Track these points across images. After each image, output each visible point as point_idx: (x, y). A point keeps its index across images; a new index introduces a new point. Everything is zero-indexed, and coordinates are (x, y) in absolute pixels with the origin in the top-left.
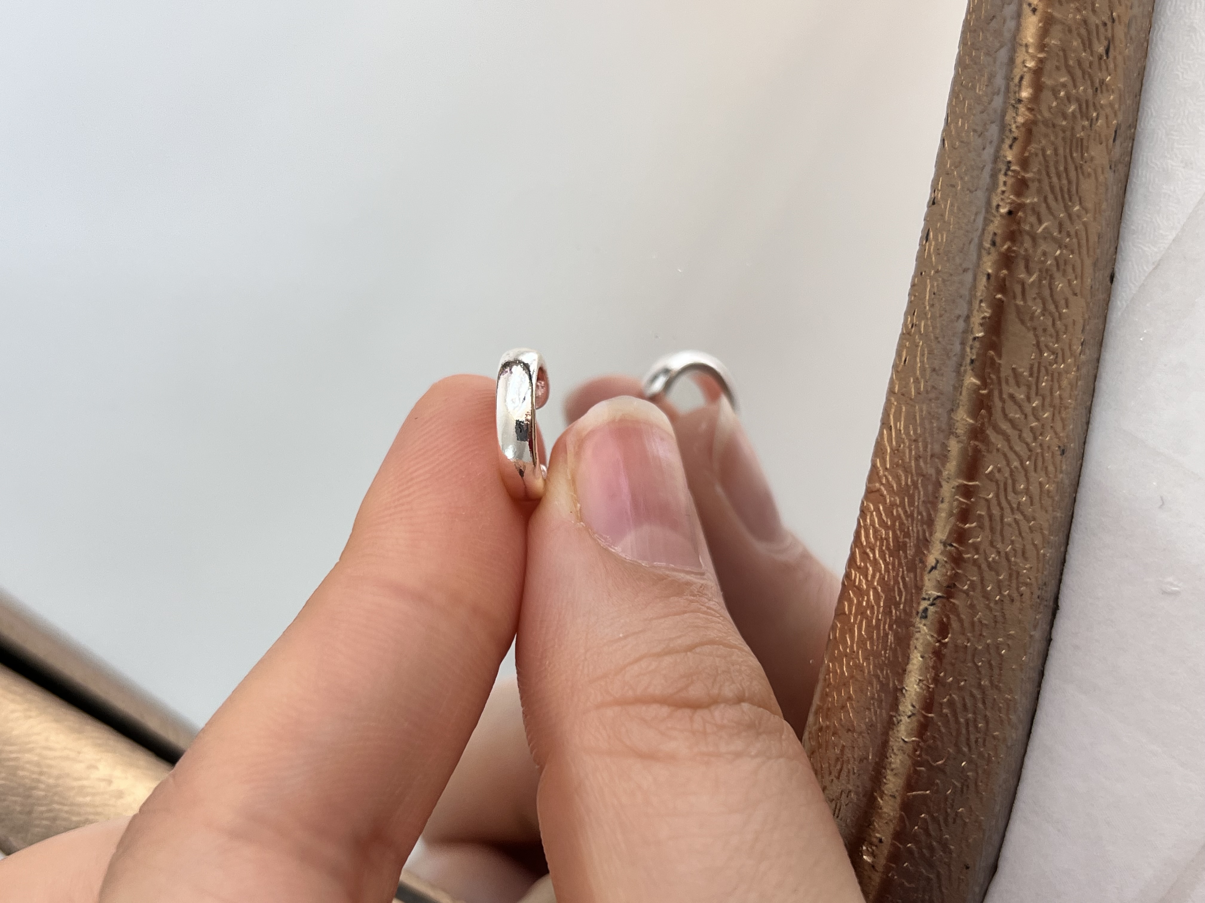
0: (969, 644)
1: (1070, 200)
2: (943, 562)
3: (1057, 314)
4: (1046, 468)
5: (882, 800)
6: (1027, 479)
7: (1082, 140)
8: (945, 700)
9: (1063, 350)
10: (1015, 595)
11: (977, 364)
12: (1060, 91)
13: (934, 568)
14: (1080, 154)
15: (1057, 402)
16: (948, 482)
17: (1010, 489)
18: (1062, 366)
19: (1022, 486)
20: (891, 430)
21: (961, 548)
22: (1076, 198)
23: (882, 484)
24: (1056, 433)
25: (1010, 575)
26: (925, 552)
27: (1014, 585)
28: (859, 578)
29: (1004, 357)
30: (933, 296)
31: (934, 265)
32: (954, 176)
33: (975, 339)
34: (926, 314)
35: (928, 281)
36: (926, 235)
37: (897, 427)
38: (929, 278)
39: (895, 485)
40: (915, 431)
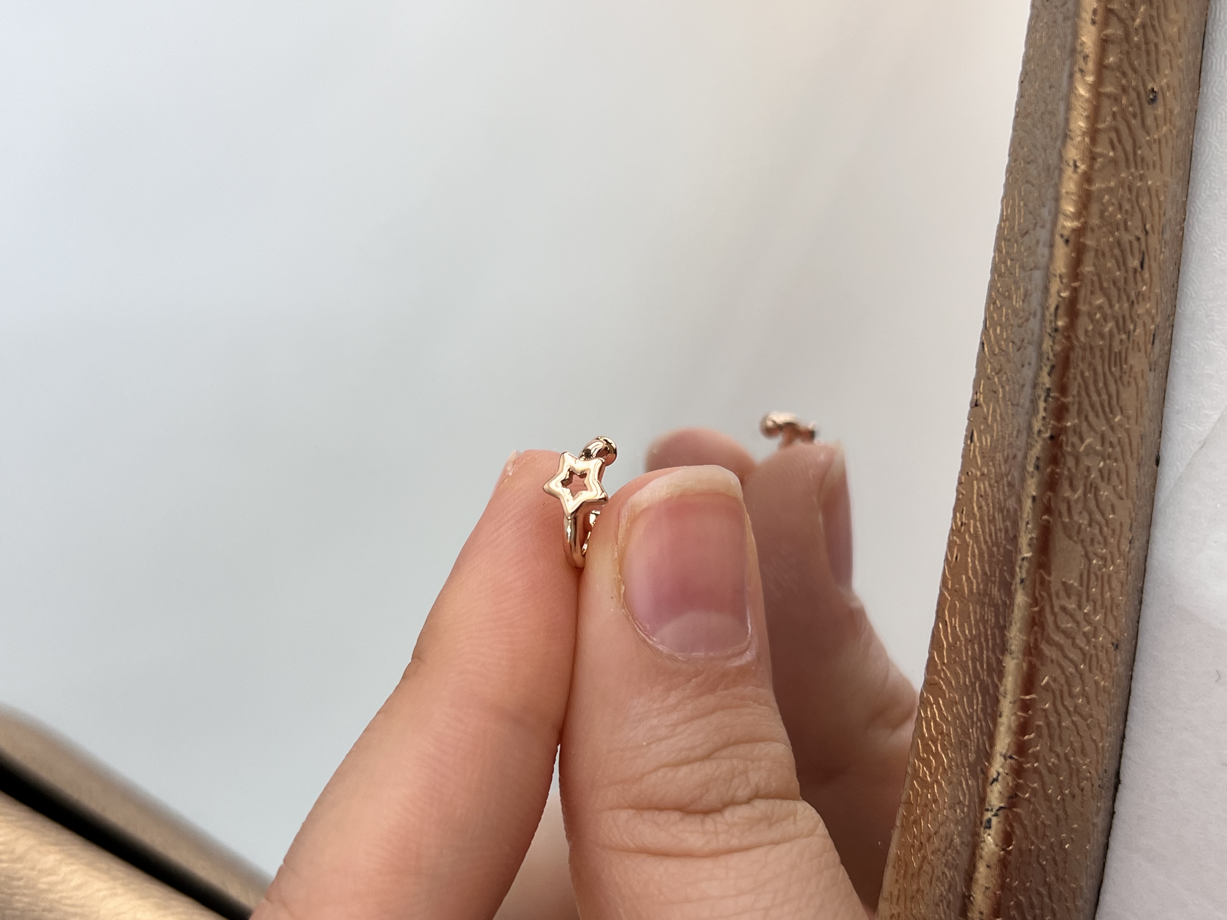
0: (1033, 847)
1: (1112, 412)
2: (1005, 775)
3: (1103, 522)
4: (1101, 666)
6: (1083, 681)
7: (1120, 353)
8: (1012, 903)
9: (1111, 553)
10: (1077, 791)
11: (1027, 582)
12: (1096, 315)
14: (1118, 367)
15: (1108, 603)
16: (1006, 697)
17: (1066, 694)
18: (1111, 568)
19: (1078, 689)
20: (946, 624)
21: (1021, 760)
22: (1117, 410)
23: (941, 678)
24: (1109, 632)
25: (1071, 775)
26: (987, 764)
27: (1075, 782)
28: (923, 769)
29: (1054, 573)
30: (981, 499)
31: (980, 466)
32: (995, 382)
33: (1023, 559)
34: (974, 514)
35: (975, 482)
36: (970, 435)
37: (952, 622)
38: (975, 479)
39: (953, 682)
40: (970, 631)
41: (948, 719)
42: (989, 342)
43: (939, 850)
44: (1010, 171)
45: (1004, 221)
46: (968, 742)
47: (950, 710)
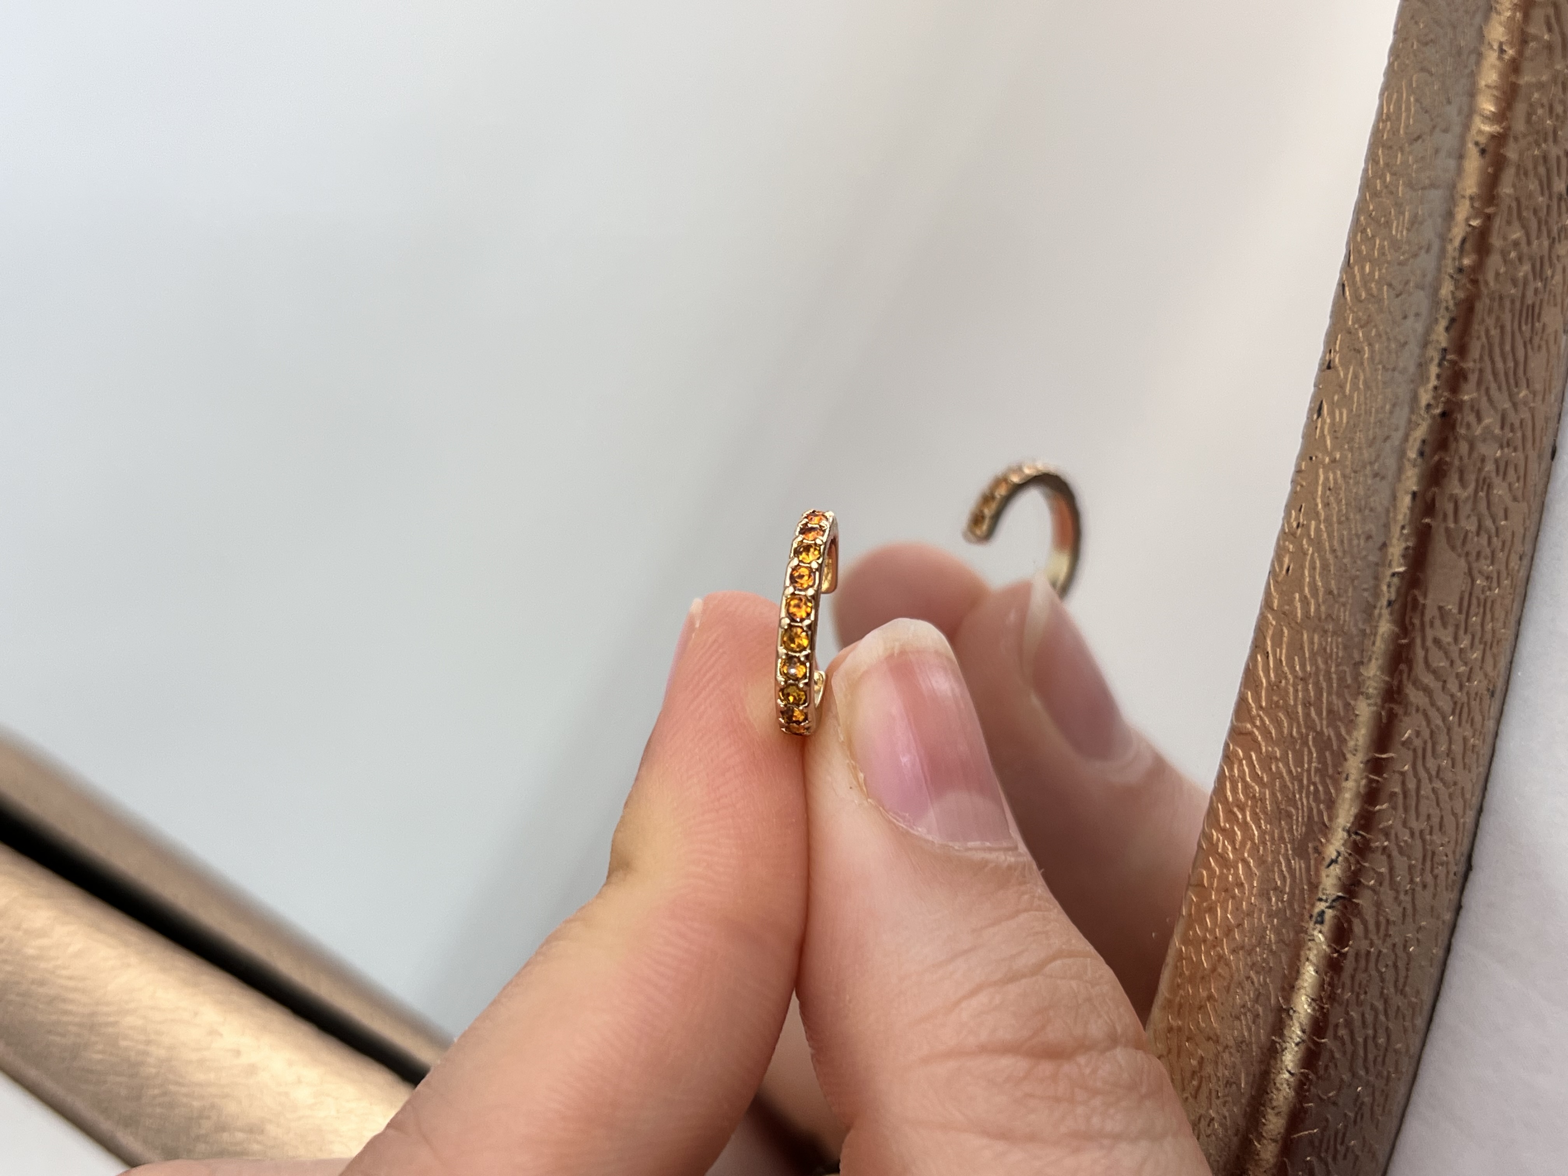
0: (1372, 950)
1: (1516, 385)
2: (1346, 855)
3: (1493, 530)
4: (1472, 720)
5: (1260, 1144)
6: (1450, 737)
7: (1533, 306)
8: (1341, 1020)
9: (1498, 572)
10: (1429, 880)
11: (1396, 605)
12: (1510, 253)
13: (1334, 861)
14: (1530, 325)
15: (1488, 637)
16: (1354, 755)
17: (1429, 754)
18: (1497, 591)
19: (1443, 748)
20: (1268, 657)
21: (1368, 836)
22: (1523, 382)
23: (1256, 726)
25: (1425, 858)
26: (1323, 840)
27: (1428, 868)
28: (1224, 843)
29: (1430, 596)
30: (1328, 492)
31: (1329, 450)
32: (1359, 338)
33: (1393, 575)
34: (1317, 514)
35: (1321, 471)
36: (1317, 408)
37: (1276, 655)
38: (1322, 466)
39: (1273, 732)
40: (1303, 666)
41: (1262, 779)
42: (1354, 283)
43: (1242, 948)
44: (1395, 52)
45: (1383, 121)
46: (1293, 811)
47: (1267, 769)
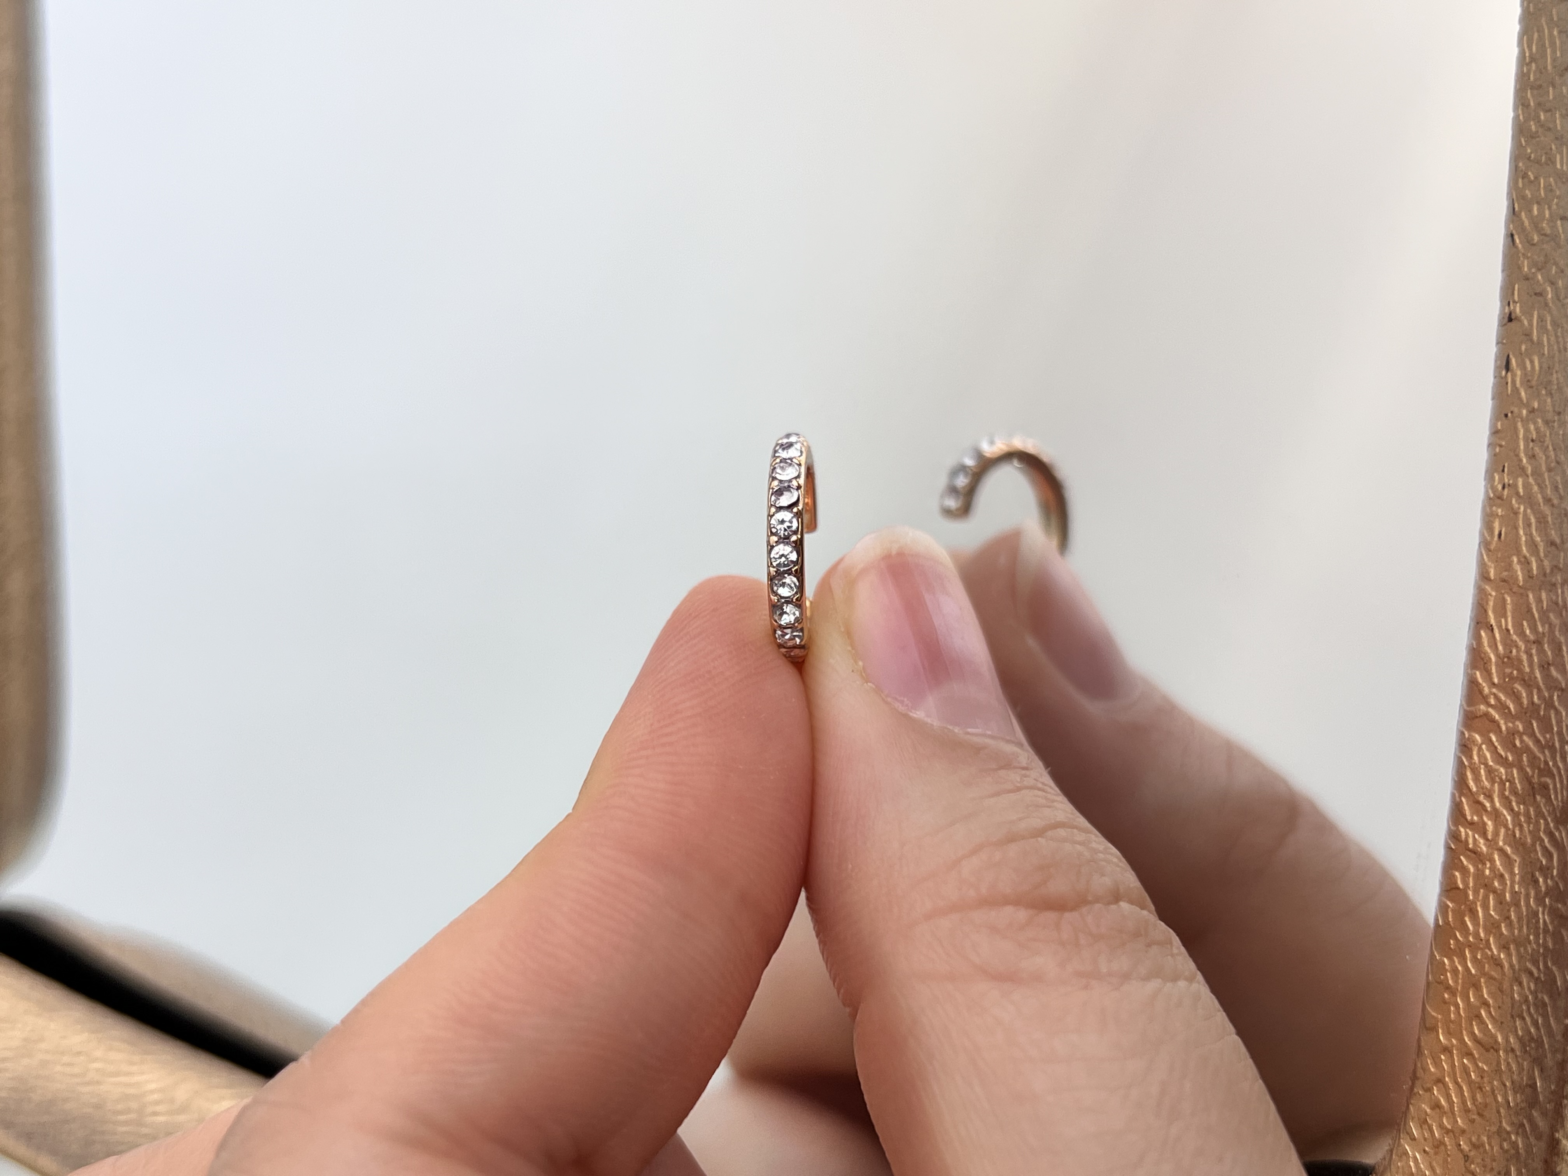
20: (1492, 630)
23: (1491, 706)
28: (1474, 837)
30: (1531, 444)
34: (1523, 469)
35: (1519, 425)
36: (1504, 363)
37: (1501, 626)
38: (1519, 420)
39: (1512, 706)
40: (1534, 628)
41: (1507, 758)
42: (1523, 229)
45: (1527, 64)
46: (1549, 781)
47: (1511, 746)
